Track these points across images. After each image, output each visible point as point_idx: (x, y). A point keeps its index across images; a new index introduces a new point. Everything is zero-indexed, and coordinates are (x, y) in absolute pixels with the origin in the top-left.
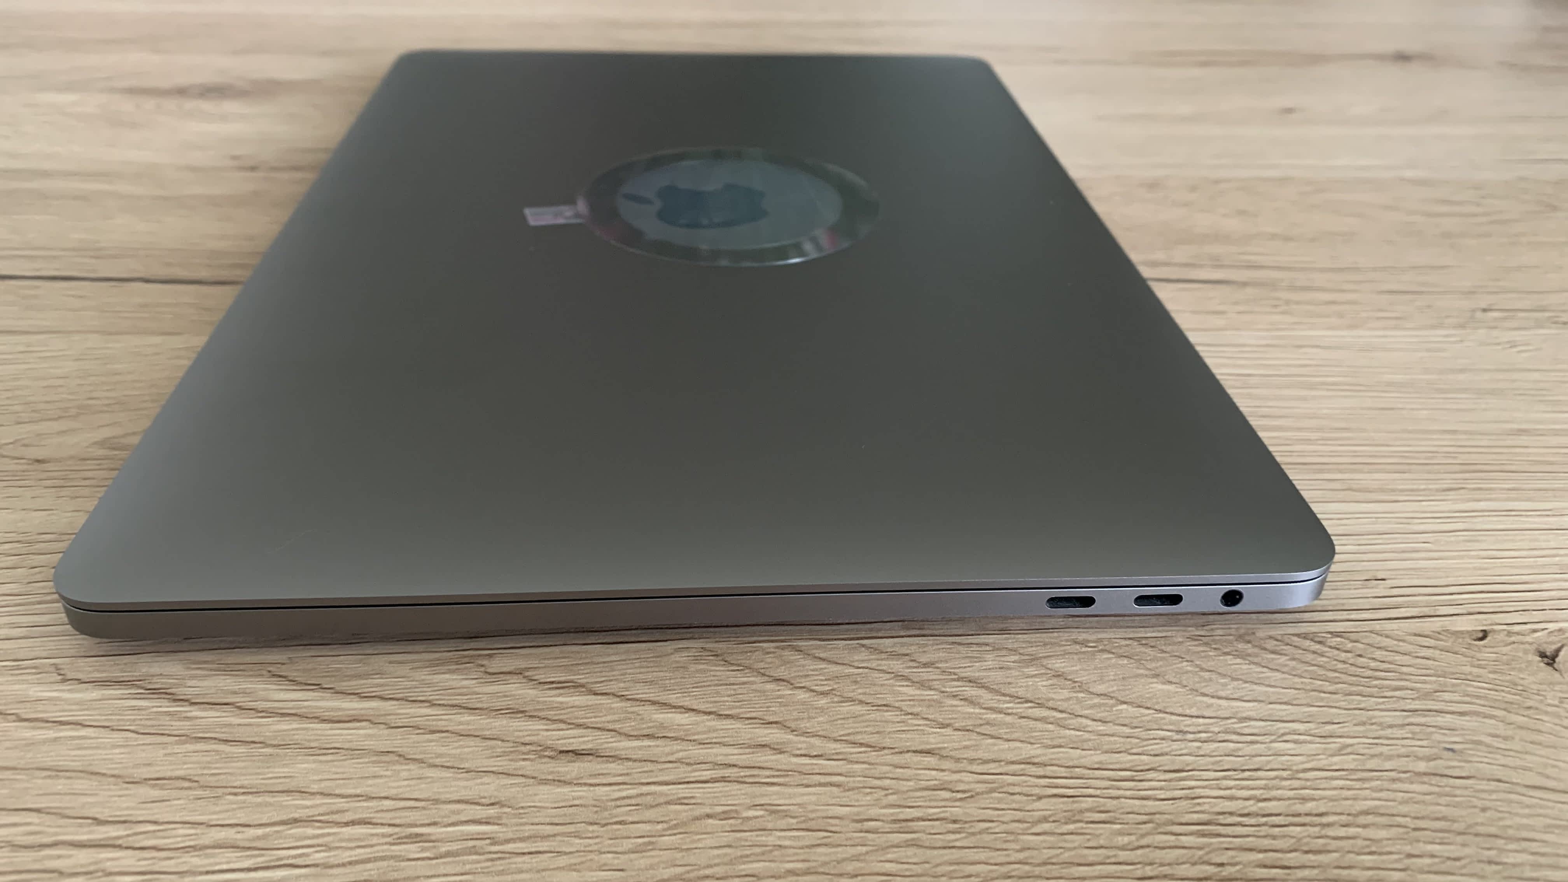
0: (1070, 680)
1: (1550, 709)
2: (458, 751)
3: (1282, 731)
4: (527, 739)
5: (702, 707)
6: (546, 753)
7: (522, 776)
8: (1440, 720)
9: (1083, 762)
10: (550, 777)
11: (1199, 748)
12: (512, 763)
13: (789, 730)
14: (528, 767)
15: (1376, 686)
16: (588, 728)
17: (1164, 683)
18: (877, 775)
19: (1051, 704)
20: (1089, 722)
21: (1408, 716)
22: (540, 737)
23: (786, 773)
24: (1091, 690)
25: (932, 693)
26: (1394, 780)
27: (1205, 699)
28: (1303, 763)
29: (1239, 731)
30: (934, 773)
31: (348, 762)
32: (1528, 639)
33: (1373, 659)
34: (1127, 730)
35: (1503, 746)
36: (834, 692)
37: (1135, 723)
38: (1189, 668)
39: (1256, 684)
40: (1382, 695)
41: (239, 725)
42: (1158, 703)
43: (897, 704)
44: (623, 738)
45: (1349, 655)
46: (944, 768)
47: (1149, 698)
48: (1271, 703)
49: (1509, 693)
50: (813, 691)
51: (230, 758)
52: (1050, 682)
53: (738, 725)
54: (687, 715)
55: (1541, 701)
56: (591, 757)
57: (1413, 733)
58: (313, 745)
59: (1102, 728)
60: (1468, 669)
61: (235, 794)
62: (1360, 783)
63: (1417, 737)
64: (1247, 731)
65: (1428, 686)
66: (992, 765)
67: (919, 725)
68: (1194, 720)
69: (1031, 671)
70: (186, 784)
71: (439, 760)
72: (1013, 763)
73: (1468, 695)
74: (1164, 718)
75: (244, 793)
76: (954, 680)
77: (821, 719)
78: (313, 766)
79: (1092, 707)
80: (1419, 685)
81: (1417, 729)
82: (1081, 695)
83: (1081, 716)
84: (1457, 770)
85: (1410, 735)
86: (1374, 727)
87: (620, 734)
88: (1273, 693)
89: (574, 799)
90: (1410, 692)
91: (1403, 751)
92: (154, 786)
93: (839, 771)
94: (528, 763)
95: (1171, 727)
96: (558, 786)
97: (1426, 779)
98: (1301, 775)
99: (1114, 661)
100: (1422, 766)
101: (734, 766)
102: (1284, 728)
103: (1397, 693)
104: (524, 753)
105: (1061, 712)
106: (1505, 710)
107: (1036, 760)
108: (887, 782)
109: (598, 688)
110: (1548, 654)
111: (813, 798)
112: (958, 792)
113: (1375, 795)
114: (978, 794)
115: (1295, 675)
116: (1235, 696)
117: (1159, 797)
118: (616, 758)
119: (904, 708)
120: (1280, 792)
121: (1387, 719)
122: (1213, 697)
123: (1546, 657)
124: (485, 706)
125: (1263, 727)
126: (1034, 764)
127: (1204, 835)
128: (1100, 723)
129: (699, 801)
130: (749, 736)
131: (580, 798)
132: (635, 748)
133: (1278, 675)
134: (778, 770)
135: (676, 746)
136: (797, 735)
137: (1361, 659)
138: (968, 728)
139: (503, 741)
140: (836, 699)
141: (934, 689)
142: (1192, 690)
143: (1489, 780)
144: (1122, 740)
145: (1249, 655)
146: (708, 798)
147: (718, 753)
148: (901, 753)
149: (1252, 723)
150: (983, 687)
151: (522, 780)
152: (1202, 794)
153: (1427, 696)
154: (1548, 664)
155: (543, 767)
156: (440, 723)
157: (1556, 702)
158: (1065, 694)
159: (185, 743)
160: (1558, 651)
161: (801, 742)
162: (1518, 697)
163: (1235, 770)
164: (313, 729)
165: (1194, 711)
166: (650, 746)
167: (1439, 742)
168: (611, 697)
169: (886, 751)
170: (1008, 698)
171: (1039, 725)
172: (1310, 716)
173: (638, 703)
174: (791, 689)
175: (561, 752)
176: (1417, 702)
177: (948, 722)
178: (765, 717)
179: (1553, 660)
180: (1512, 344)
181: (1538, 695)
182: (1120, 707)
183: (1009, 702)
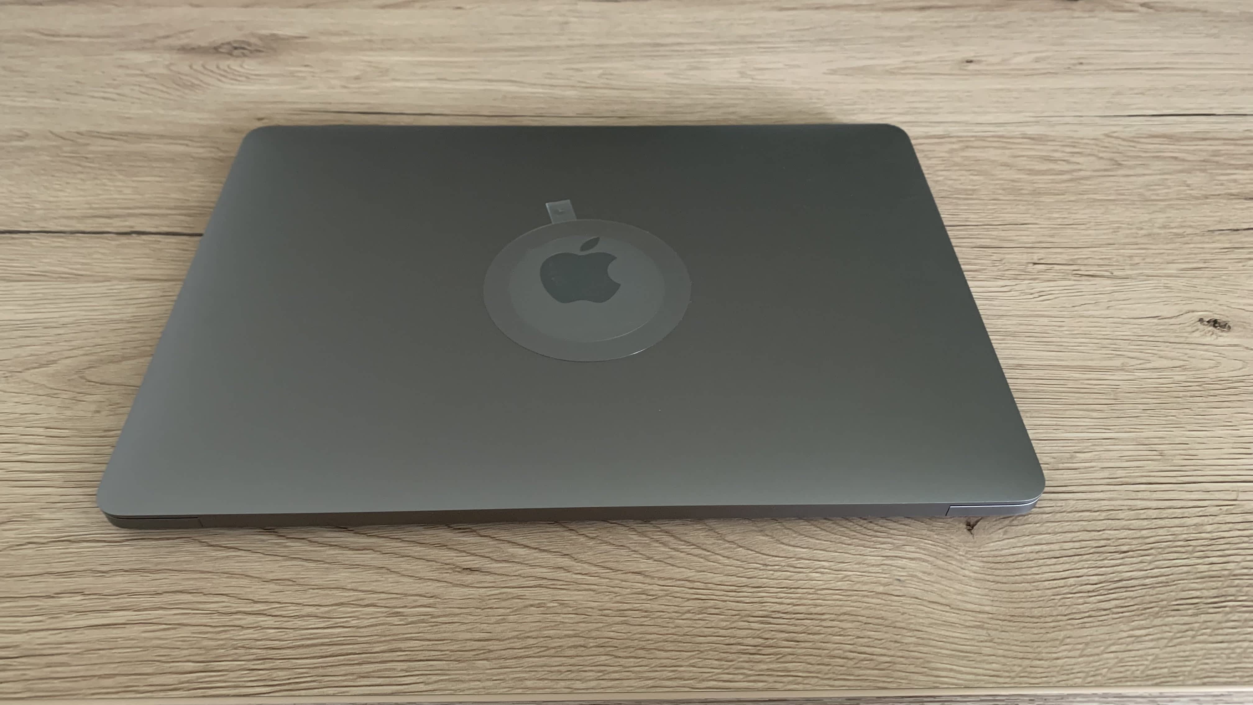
0: (716, 532)
1: (958, 557)
2: (415, 567)
3: (816, 567)
4: (448, 561)
5: (533, 545)
6: (457, 570)
7: (445, 582)
8: (900, 562)
9: (714, 580)
10: (458, 583)
11: (773, 574)
12: (441, 574)
13: (573, 559)
14: (448, 577)
15: (873, 541)
16: (477, 555)
17: (763, 536)
18: (613, 585)
19: (704, 547)
20: (721, 558)
21: (883, 560)
22: (453, 560)
23: (569, 583)
24: (726, 539)
25: (646, 539)
26: (864, 596)
27: (782, 546)
28: (822, 585)
29: (795, 565)
30: (640, 585)
31: (364, 573)
34: (739, 563)
35: (927, 579)
36: (598, 538)
37: (744, 559)
38: (779, 527)
39: (811, 537)
40: (875, 546)
41: (311, 551)
42: (758, 547)
43: (628, 545)
44: (493, 562)
46: (646, 582)
47: (754, 545)
48: (815, 550)
49: (941, 547)
50: (587, 536)
51: (308, 569)
52: (707, 533)
53: (550, 556)
54: (525, 549)
55: (956, 553)
56: (477, 572)
57: (883, 570)
58: (347, 563)
59: (727, 561)
60: (924, 532)
61: (313, 589)
62: (847, 597)
63: (884, 572)
64: (798, 566)
65: (900, 542)
66: (669, 581)
67: (637, 558)
68: (774, 558)
70: (291, 583)
71: (406, 572)
72: (679, 580)
73: (919, 548)
74: (759, 557)
75: (317, 589)
76: (659, 531)
77: (590, 553)
78: (347, 574)
79: (724, 549)
80: (895, 541)
81: (885, 567)
82: (721, 542)
83: (717, 554)
84: (898, 591)
85: (880, 571)
86: (865, 566)
87: (492, 559)
88: (819, 544)
89: (469, 595)
90: (890, 545)
91: (875, 580)
92: (276, 584)
93: (595, 583)
94: (448, 574)
95: (761, 562)
96: (463, 588)
97: (880, 596)
98: (819, 592)
100: (881, 589)
101: (546, 578)
102: (818, 564)
103: (882, 546)
104: (446, 569)
105: (708, 551)
106: (935, 557)
107: (690, 579)
108: (617, 589)
109: (482, 532)
110: (972, 523)
111: (581, 597)
112: (650, 595)
113: (852, 604)
114: (659, 597)
115: (833, 533)
116: (799, 545)
117: (745, 601)
118: (490, 573)
119: (631, 548)
120: (806, 601)
121: (873, 561)
122: (786, 545)
123: (970, 525)
124: (428, 542)
125: (809, 563)
126: (689, 581)
127: (762, 623)
128: (726, 559)
129: (528, 597)
130: (554, 562)
131: (473, 594)
132: (498, 567)
133: (824, 532)
134: (566, 582)
135: (518, 567)
136: (577, 562)
138: (661, 560)
139: (436, 562)
140: (598, 542)
141: (648, 537)
142: (777, 540)
143: (912, 597)
144: (735, 568)
146: (532, 596)
147: (539, 572)
148: (626, 573)
149: (802, 561)
150: (672, 536)
151: (445, 584)
152: (768, 601)
153: (898, 548)
154: (969, 530)
155: (455, 577)
156: (406, 551)
157: (963, 554)
158: (713, 541)
159: (286, 560)
160: (977, 522)
161: (578, 566)
162: (944, 550)
163: (787, 588)
164: (346, 554)
165: (774, 553)
166: (506, 567)
167: (895, 575)
168: (488, 538)
169: (619, 572)
170: (683, 543)
171: (696, 559)
172: (833, 558)
173: (501, 542)
174: (577, 536)
175: (464, 569)
176: (891, 551)
177: (651, 556)
178: (563, 552)
179: (973, 527)
180: (1041, 294)
181: (956, 549)
182: (738, 549)
183: (684, 545)
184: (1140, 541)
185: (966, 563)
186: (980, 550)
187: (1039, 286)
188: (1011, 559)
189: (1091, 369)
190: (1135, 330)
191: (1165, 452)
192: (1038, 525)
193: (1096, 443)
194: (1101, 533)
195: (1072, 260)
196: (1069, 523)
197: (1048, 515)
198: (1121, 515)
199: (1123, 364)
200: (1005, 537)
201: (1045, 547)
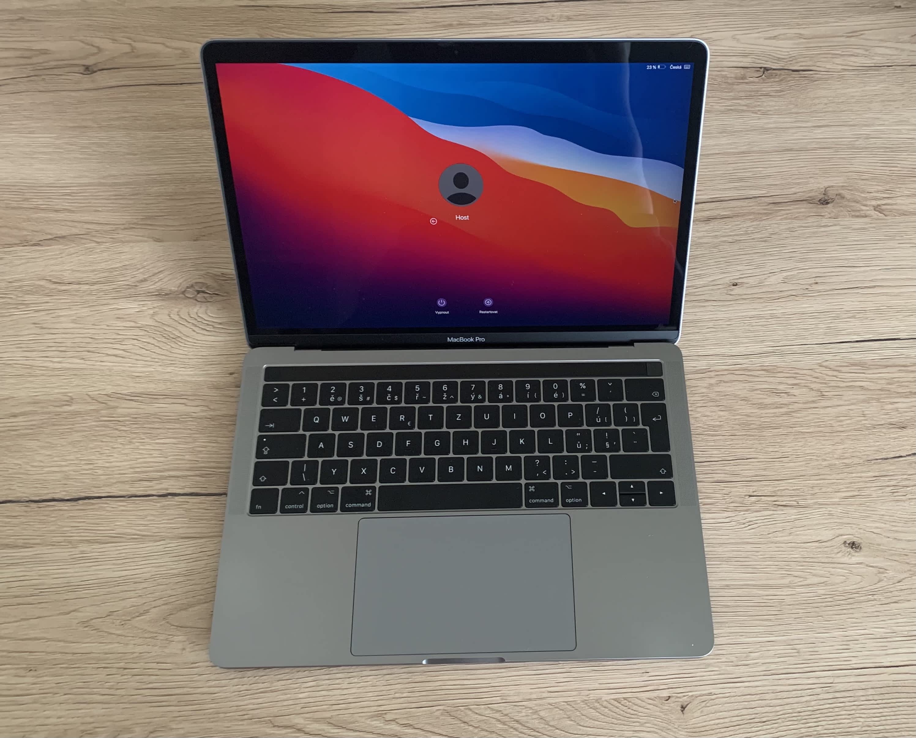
0: (544, 720)
1: (674, 729)
5: (444, 734)
15: (629, 721)
17: (570, 721)
19: (537, 730)
21: (634, 733)
24: (550, 724)
27: (580, 727)
32: (681, 700)
33: (632, 709)
38: (579, 714)
40: (630, 725)
42: (566, 729)
43: (496, 731)
45: (626, 708)
47: (564, 727)
48: (597, 729)
49: (666, 723)
50: (474, 727)
52: (539, 721)
55: (673, 726)
60: (658, 713)
65: (644, 721)
69: (535, 716)
73: (653, 724)
76: (512, 721)
79: (548, 731)
80: (641, 721)
88: (600, 724)
90: (638, 723)
99: (558, 712)
103: (634, 724)
105: (540, 733)
106: (661, 730)
109: (416, 726)
110: (684, 706)
115: (607, 717)
116: (588, 726)
122: (582, 727)
133: (603, 717)
137: (629, 710)
140: (480, 730)
142: (578, 723)
145: (597, 709)
153: (642, 725)
154: (682, 711)
157: (677, 727)
158: (543, 726)
160: (687, 705)
162: (667, 725)
165: (575, 732)
170: (526, 728)
176: (639, 727)
179: (684, 709)
181: (673, 724)
182: (556, 731)
184: (773, 714)
185: (678, 733)
186: (687, 724)
188: (702, 729)
190: (802, 553)
191: (801, 650)
192: (720, 706)
193: (763, 645)
194: (753, 710)
196: (737, 704)
197: (726, 699)
198: (767, 696)
200: (702, 715)
201: (722, 721)
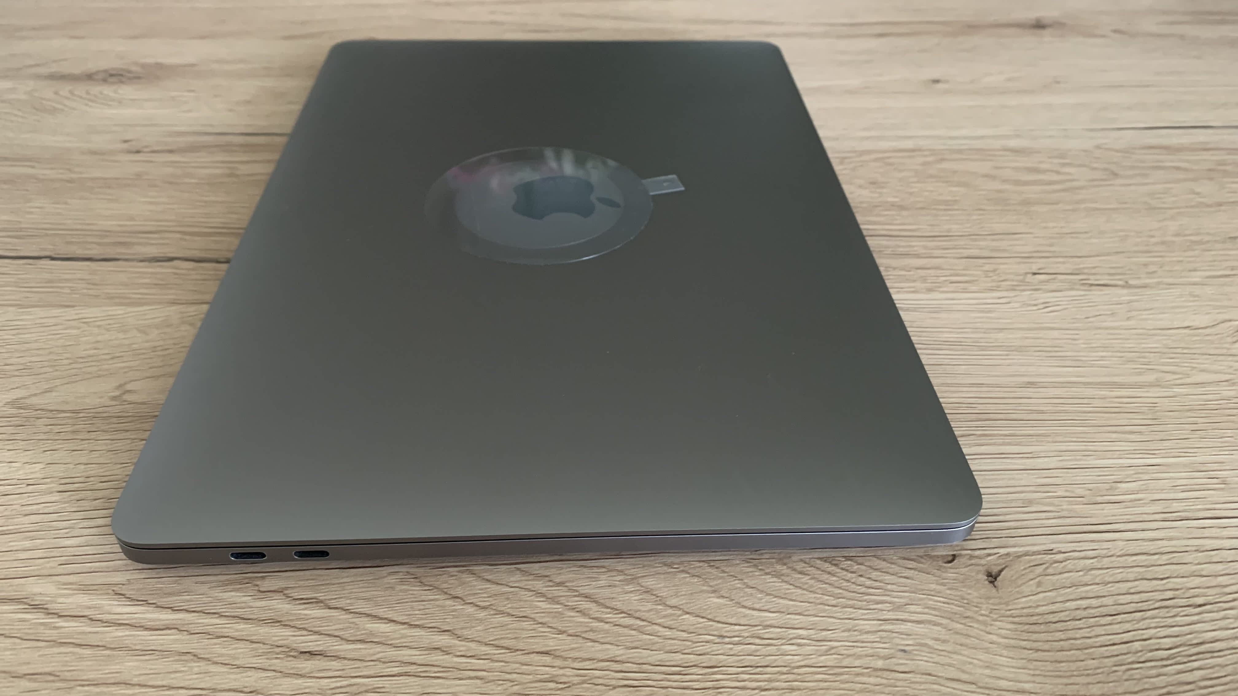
0: (654, 595)
1: (981, 618)
2: (233, 652)
3: (791, 636)
4: (280, 643)
5: (400, 619)
6: (292, 654)
7: (274, 670)
8: (903, 627)
9: (651, 660)
10: (291, 672)
11: (731, 649)
12: (268, 661)
13: (455, 637)
14: (277, 664)
15: (865, 601)
16: (322, 634)
17: (718, 597)
18: (508, 671)
19: (637, 615)
20: (661, 629)
21: (881, 625)
22: (288, 641)
23: (447, 669)
24: (667, 603)
25: (558, 606)
26: (858, 675)
27: (743, 610)
28: (799, 661)
29: (761, 635)
30: (547, 669)
31: (160, 661)
32: (983, 562)
33: (869, 578)
34: (685, 635)
35: (940, 648)
36: (491, 607)
37: (692, 629)
38: (739, 585)
39: (782, 598)
40: (868, 607)
41: (90, 633)
42: (710, 614)
43: (533, 616)
44: (343, 642)
45: (853, 575)
46: (555, 665)
47: (705, 610)
48: (788, 614)
49: (956, 605)
50: (477, 606)
51: (81, 658)
52: (641, 597)
53: (422, 632)
54: (388, 625)
55: (976, 612)
56: (320, 657)
57: (881, 638)
58: (137, 648)
59: (668, 633)
60: (933, 586)
61: (83, 686)
62: (834, 677)
63: (883, 641)
64: (766, 636)
65: (902, 600)
66: (588, 663)
67: (545, 632)
68: (733, 627)
69: (630, 588)
70: (51, 678)
71: (220, 658)
72: (603, 661)
73: (928, 608)
74: (712, 626)
75: (88, 685)
76: (575, 596)
77: (479, 628)
78: (135, 664)
79: (665, 617)
80: (896, 600)
81: (884, 634)
82: (660, 607)
83: (655, 624)
84: (903, 666)
85: (878, 640)
86: (856, 633)
87: (342, 639)
88: (793, 606)
89: (305, 688)
90: (888, 605)
91: (870, 651)
92: (30, 680)
93: (484, 668)
94: (278, 661)
95: (715, 633)
96: (296, 679)
97: (879, 673)
98: (796, 671)
99: (688, 579)
100: (880, 664)
101: (414, 664)
102: (794, 634)
103: (879, 606)
104: (278, 654)
105: (643, 620)
106: (949, 619)
107: (618, 659)
108: (514, 676)
109: (333, 603)
110: (993, 573)
111: (463, 689)
112: (561, 683)
113: (843, 686)
114: (574, 684)
115: (811, 592)
116: (765, 608)
117: (695, 687)
118: (337, 657)
119: (537, 619)
120: (777, 684)
121: (868, 627)
122: (750, 609)
123: (991, 576)
124: (255, 617)
125: (779, 633)
126: (616, 661)
128: (667, 629)
129: (388, 690)
130: (428, 641)
131: (309, 687)
132: (350, 650)
133: (799, 591)
134: (443, 667)
135: (379, 648)
136: (460, 641)
137: (862, 579)
138: (577, 634)
139: (264, 644)
140: (492, 613)
141: (561, 604)
142: (737, 603)
143: (923, 674)
144: (680, 643)
145: (783, 575)
146: (393, 688)
147: (405, 654)
148: (528, 653)
149: (772, 630)
150: (594, 601)
151: (274, 674)
152: (726, 685)
153: (898, 608)
154: (991, 582)
155: (288, 664)
156: (223, 630)
157: (987, 613)
158: (649, 606)
159: (52, 647)
160: (1001, 571)
161: (463, 646)
162: (962, 609)
163: (751, 667)
164: (139, 636)
165: (733, 621)
166: (360, 649)
167: (898, 645)
168: (340, 610)
169: (518, 653)
170: (609, 610)
171: (626, 631)
172: (813, 624)
173: (358, 615)
174: (463, 605)
175: (302, 653)
176: (890, 613)
177: (564, 629)
178: (442, 627)
179: (996, 579)
180: (1046, 304)
181: (976, 607)
182: (684, 617)
183: (610, 613)
184: (1217, 590)
185: (991, 625)
186: (1010, 608)
187: (1044, 297)
188: (1051, 618)
189: (1121, 386)
190: (1165, 342)
192: (1081, 573)
193: (1140, 471)
194: (1165, 581)
195: (1077, 269)
196: (1121, 570)
197: (1092, 561)
198: (1187, 558)
199: (1156, 379)
200: (1039, 589)
201: (1094, 602)
